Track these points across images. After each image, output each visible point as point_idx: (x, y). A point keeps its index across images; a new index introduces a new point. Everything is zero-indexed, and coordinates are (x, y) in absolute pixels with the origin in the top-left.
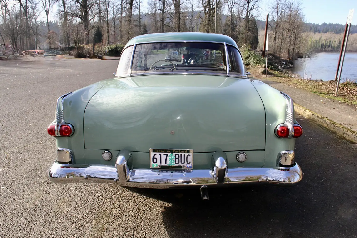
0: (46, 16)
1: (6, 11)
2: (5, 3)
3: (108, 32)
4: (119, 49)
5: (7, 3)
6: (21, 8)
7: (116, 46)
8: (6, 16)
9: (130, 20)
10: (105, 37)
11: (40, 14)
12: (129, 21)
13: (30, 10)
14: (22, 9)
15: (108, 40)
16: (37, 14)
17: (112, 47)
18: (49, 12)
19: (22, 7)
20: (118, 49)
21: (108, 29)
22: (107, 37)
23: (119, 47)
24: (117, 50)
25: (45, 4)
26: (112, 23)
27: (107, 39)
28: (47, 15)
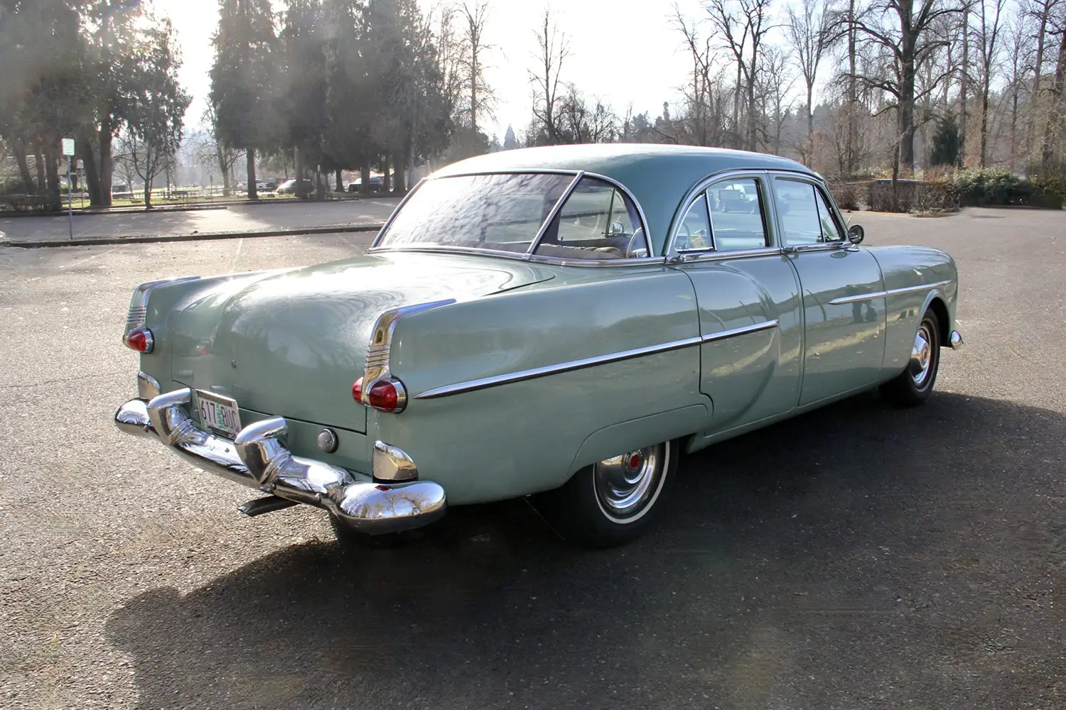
0: (806, 90)
1: (704, 84)
2: (705, 65)
3: (984, 129)
4: (986, 183)
5: (709, 63)
6: (739, 72)
7: (979, 175)
8: (702, 98)
9: (1059, 89)
10: (971, 146)
11: (792, 86)
12: (1054, 91)
13: (762, 77)
14: (743, 75)
15: (983, 156)
16: (783, 88)
17: (965, 177)
18: (815, 80)
19: (742, 69)
20: (983, 184)
21: (984, 121)
22: (981, 146)
23: (990, 178)
24: (981, 186)
25: (807, 58)
26: (1009, 98)
27: (980, 153)
28: (808, 87)
